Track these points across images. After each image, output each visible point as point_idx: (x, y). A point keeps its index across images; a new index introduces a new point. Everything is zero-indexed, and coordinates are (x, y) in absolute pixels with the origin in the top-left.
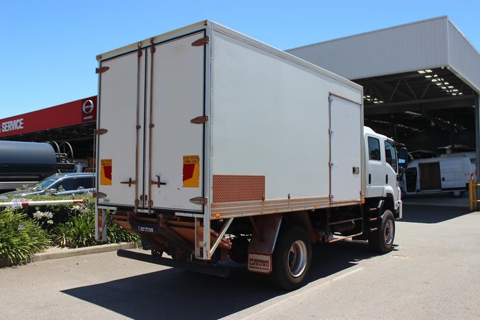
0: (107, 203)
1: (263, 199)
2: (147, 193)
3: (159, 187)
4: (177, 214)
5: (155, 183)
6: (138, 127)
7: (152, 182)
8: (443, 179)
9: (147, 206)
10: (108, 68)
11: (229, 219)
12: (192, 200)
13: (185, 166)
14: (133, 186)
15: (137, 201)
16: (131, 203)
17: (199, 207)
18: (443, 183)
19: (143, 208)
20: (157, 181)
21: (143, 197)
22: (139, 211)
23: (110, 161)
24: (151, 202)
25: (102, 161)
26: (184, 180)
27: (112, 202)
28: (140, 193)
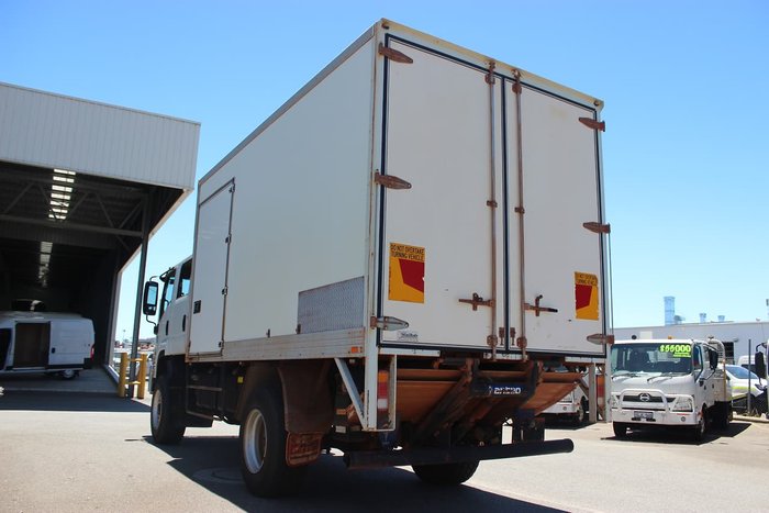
0: (411, 341)
2: (514, 323)
3: (537, 315)
4: (569, 359)
5: (532, 308)
7: (524, 306)
8: (53, 350)
9: (515, 347)
10: (410, 61)
12: (591, 338)
13: (578, 287)
14: (483, 310)
15: (491, 339)
17: (598, 349)
19: (507, 352)
21: (506, 332)
22: (499, 356)
23: (421, 251)
24: (522, 341)
25: (393, 246)
26: (577, 308)
27: (422, 340)
28: (500, 323)
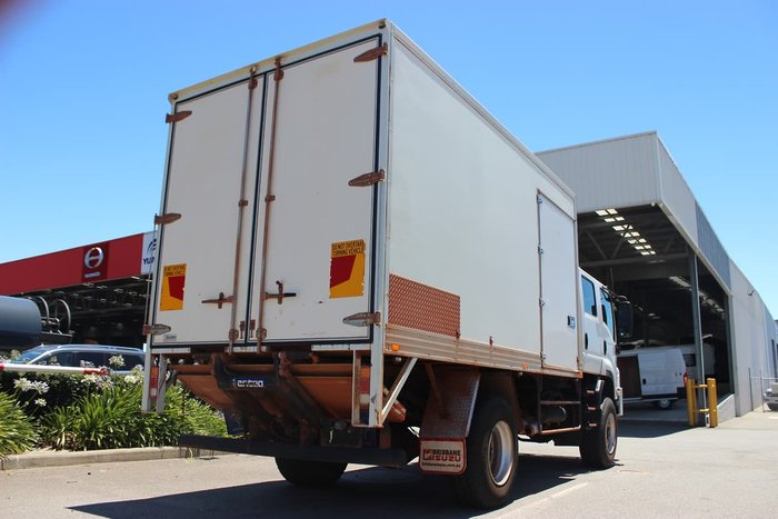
0: (170, 342)
1: (458, 335)
2: (255, 316)
3: (280, 302)
4: (316, 348)
5: (273, 296)
6: (243, 203)
7: (265, 296)
8: (644, 381)
9: (254, 338)
10: (189, 113)
11: (411, 358)
12: (349, 320)
13: (334, 261)
14: (227, 307)
15: (233, 333)
16: (222, 336)
17: (363, 332)
18: (644, 388)
19: (246, 344)
20: (278, 292)
21: (247, 325)
22: (238, 350)
23: (183, 267)
24: (262, 331)
25: (165, 268)
26: (331, 286)
27: (180, 339)
28: (241, 317)
